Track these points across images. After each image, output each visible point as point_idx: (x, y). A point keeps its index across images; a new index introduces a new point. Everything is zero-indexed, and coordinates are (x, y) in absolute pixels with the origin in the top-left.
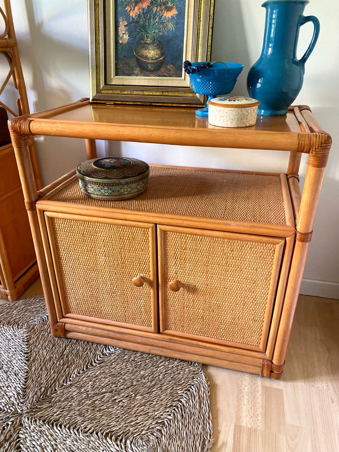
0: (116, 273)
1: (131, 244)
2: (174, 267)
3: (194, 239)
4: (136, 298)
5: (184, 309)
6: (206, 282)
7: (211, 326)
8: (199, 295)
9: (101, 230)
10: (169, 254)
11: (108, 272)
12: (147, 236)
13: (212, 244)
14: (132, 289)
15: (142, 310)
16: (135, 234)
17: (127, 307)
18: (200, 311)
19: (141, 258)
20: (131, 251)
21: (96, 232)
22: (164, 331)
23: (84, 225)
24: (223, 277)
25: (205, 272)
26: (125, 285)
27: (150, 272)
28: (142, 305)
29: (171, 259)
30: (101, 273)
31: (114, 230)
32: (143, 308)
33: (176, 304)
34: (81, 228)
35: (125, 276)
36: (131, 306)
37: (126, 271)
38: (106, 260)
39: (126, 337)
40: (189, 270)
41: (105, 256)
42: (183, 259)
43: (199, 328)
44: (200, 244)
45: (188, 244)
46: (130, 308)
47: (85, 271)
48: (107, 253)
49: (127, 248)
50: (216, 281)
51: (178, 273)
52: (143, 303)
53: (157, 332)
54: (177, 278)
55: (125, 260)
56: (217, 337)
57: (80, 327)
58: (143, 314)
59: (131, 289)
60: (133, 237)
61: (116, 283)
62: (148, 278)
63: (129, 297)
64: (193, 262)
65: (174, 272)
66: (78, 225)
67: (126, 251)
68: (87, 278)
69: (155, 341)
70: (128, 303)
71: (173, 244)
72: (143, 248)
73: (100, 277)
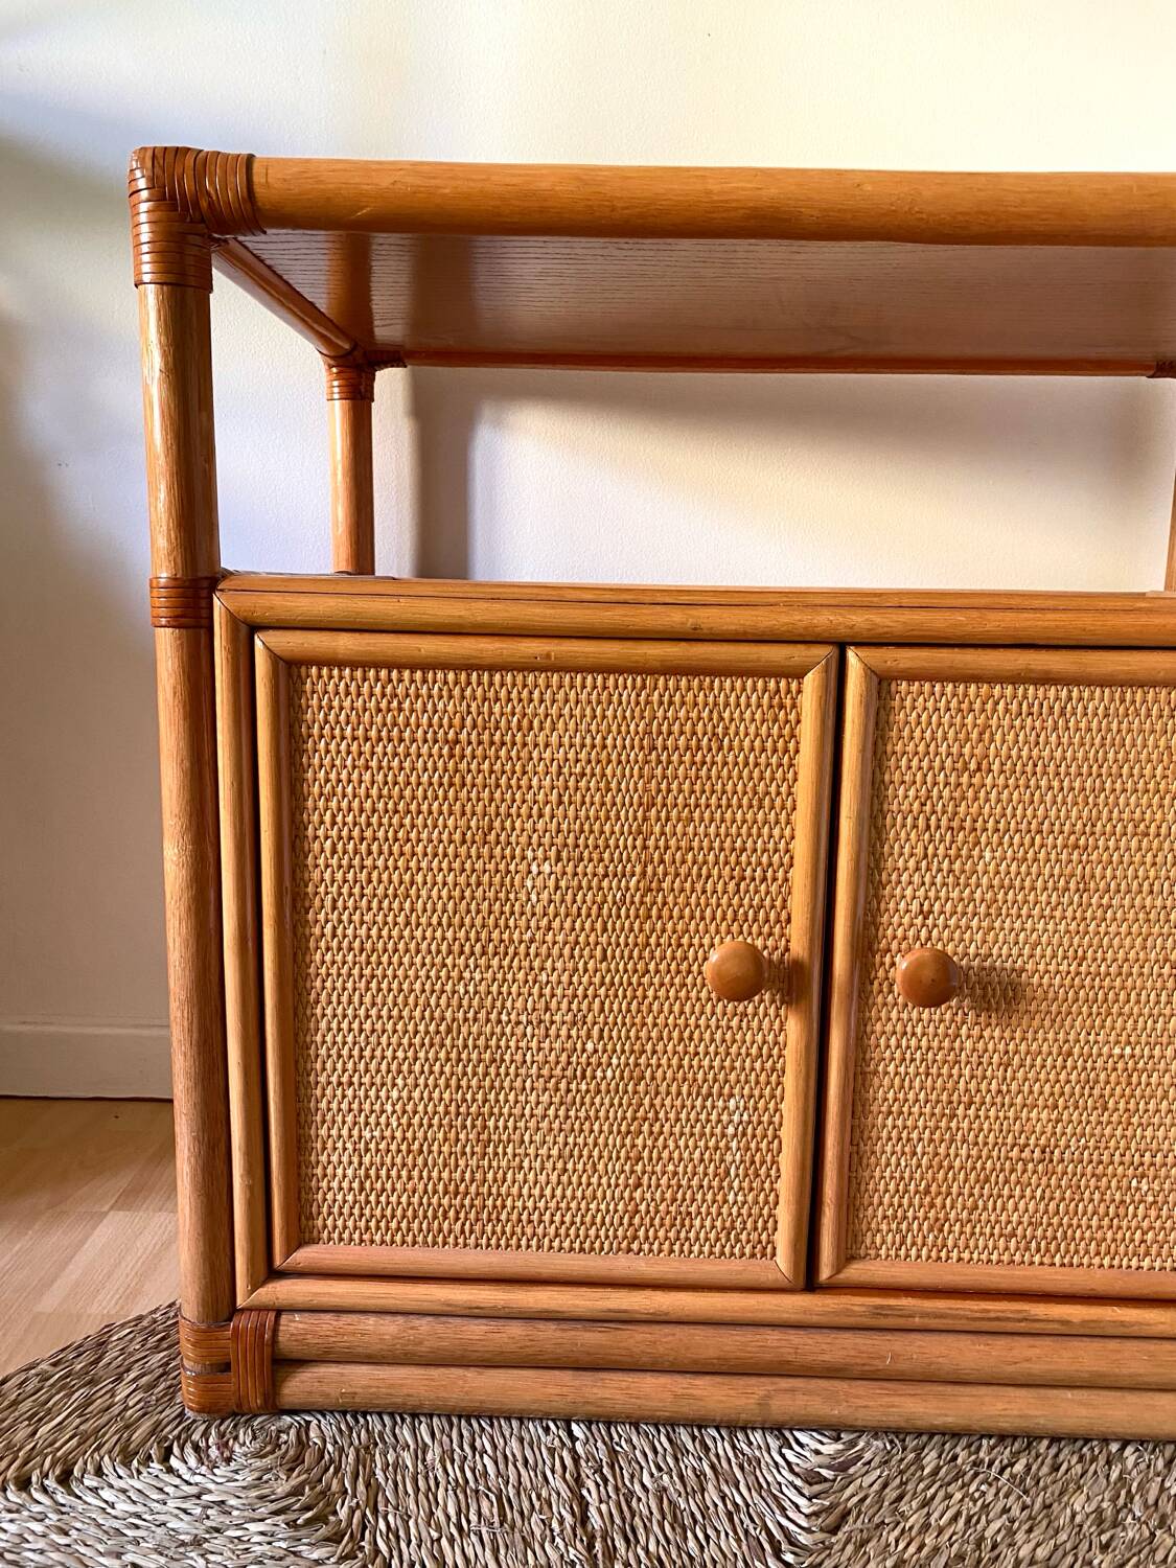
0: (605, 951)
1: (703, 773)
2: (916, 878)
3: (1031, 706)
4: (704, 1091)
5: (953, 1116)
6: (1076, 940)
7: (1087, 1195)
8: (1036, 1023)
9: (554, 711)
10: (895, 807)
11: (566, 951)
12: (792, 717)
13: (1114, 726)
14: (686, 1034)
15: (728, 1158)
16: (726, 715)
17: (646, 1154)
18: (1034, 1115)
19: (749, 844)
20: (696, 815)
21: (525, 722)
22: (839, 1267)
23: (463, 690)
24: (1159, 903)
25: (1072, 886)
26: (649, 1020)
27: (789, 921)
28: (730, 1130)
29: (903, 835)
30: (526, 964)
31: (620, 703)
32: (734, 1145)
33: (911, 1096)
34: (450, 708)
35: (652, 967)
36: (671, 1143)
37: (664, 930)
38: (563, 884)
39: (636, 1340)
40: (996, 882)
41: (559, 859)
42: (968, 824)
43: (1025, 1219)
44: (1055, 729)
45: (998, 737)
46: (665, 1155)
47: (438, 960)
48: (570, 841)
49: (680, 800)
50: (1123, 929)
51: (936, 907)
52: (736, 1118)
53: (801, 1282)
54: (929, 938)
55: (660, 870)
56: (1116, 1262)
57: (371, 1322)
58: (736, 1184)
59: (681, 1039)
60: (720, 730)
61: (602, 1010)
62: (775, 957)
63: (663, 1089)
64: (1017, 837)
65: (915, 907)
66: (435, 691)
67: (674, 813)
68: (443, 1001)
69: (796, 1338)
70: (656, 1128)
71: (921, 749)
72: (761, 788)
73: (514, 989)
